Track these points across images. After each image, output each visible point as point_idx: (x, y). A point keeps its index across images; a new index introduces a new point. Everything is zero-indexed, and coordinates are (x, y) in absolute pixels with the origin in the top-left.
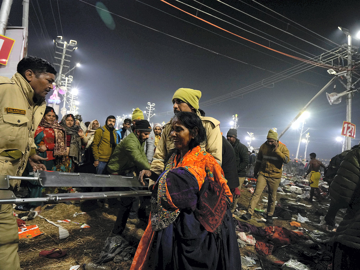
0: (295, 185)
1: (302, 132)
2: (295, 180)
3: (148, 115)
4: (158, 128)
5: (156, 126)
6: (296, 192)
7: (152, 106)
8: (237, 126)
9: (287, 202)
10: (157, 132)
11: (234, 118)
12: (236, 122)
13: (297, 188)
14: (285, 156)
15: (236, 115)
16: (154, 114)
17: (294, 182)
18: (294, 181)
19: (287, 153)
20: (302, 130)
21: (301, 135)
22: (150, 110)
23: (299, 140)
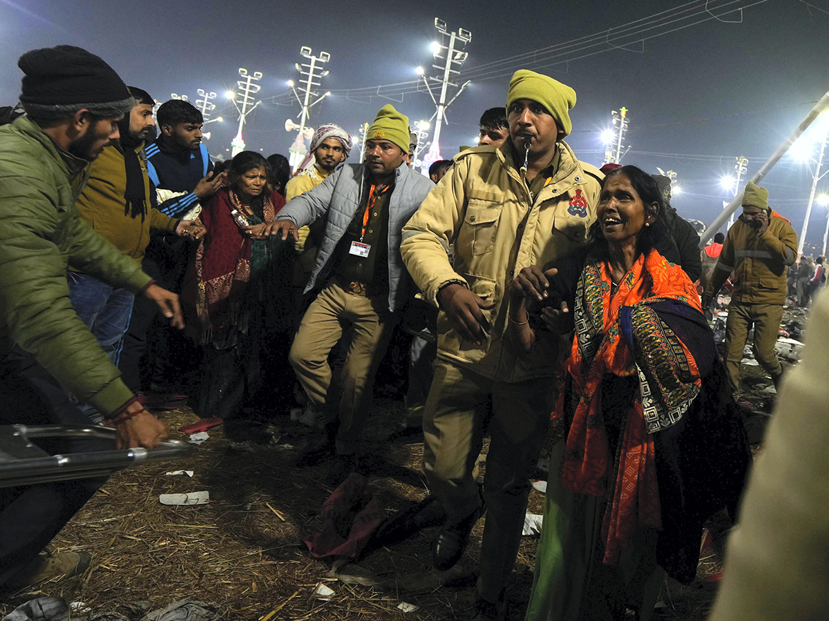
0: (788, 335)
1: (818, 173)
2: (791, 321)
3: (302, 95)
4: (333, 143)
5: (327, 134)
6: (790, 355)
7: (317, 63)
8: (626, 148)
9: (760, 388)
10: (328, 156)
11: (614, 121)
12: (621, 134)
13: (793, 345)
14: (787, 245)
15: (624, 111)
16: (328, 94)
17: (788, 326)
18: (788, 322)
19: (789, 239)
20: (820, 165)
21: (816, 180)
22: (311, 75)
23: (809, 197)
